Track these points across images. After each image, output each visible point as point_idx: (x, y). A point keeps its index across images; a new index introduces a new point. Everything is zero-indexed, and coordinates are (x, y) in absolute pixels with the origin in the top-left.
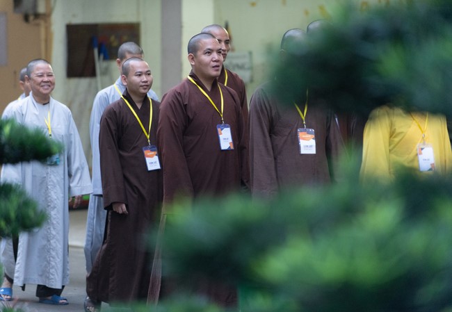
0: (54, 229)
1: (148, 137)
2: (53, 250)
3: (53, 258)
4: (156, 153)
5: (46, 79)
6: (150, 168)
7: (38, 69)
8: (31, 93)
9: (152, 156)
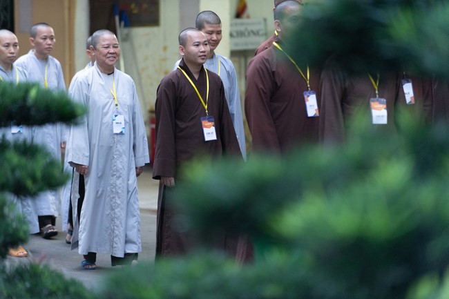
0: (119, 198)
1: (206, 107)
2: (117, 219)
3: (117, 227)
4: (213, 123)
5: (112, 50)
6: (207, 138)
7: (104, 40)
8: (95, 63)
9: (209, 127)
